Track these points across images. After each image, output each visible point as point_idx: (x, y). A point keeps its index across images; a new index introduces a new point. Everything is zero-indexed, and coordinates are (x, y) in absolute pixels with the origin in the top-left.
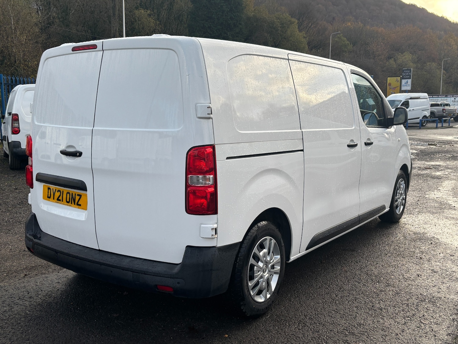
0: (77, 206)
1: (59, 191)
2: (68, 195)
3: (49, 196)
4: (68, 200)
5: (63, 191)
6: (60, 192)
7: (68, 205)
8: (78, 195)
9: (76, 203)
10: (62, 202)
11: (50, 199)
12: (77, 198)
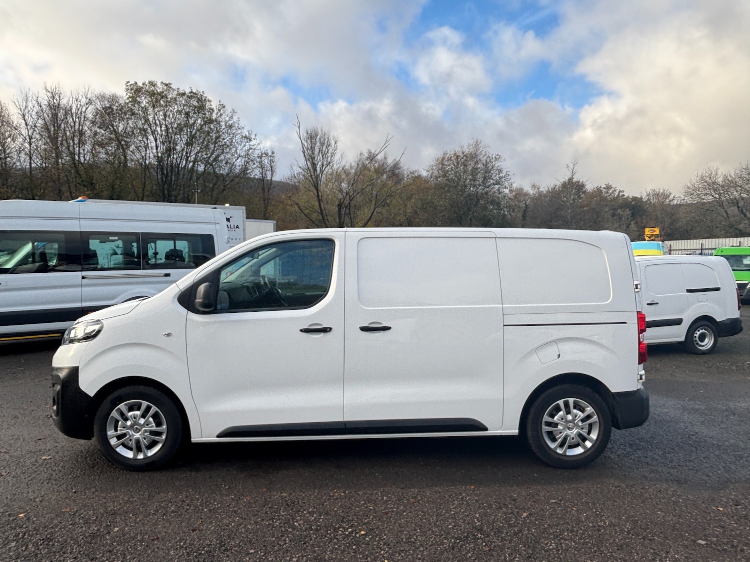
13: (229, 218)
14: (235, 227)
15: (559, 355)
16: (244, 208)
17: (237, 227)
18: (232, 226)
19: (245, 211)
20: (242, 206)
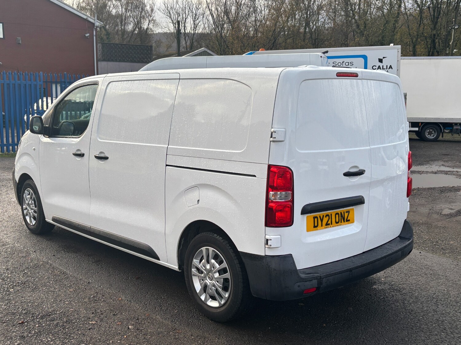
0: (347, 222)
1: (327, 215)
2: (337, 216)
3: (316, 225)
4: (337, 221)
5: (331, 214)
6: (328, 217)
7: (338, 225)
8: (347, 212)
9: (345, 220)
10: (331, 226)
11: (318, 228)
12: (346, 215)
13: (382, 58)
14: (388, 68)
15: (199, 200)
16: (400, 46)
17: (391, 67)
18: (385, 67)
19: (400, 51)
20: (399, 45)
